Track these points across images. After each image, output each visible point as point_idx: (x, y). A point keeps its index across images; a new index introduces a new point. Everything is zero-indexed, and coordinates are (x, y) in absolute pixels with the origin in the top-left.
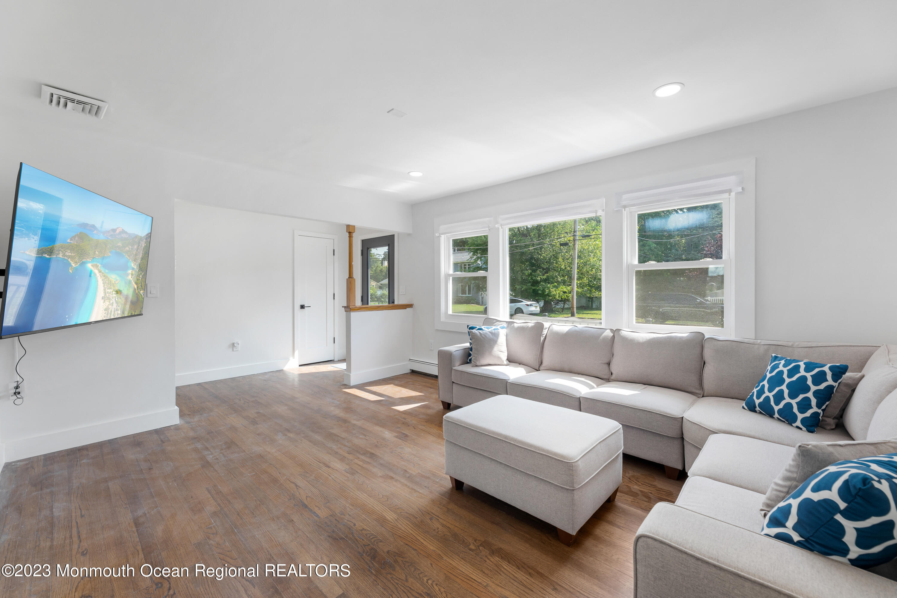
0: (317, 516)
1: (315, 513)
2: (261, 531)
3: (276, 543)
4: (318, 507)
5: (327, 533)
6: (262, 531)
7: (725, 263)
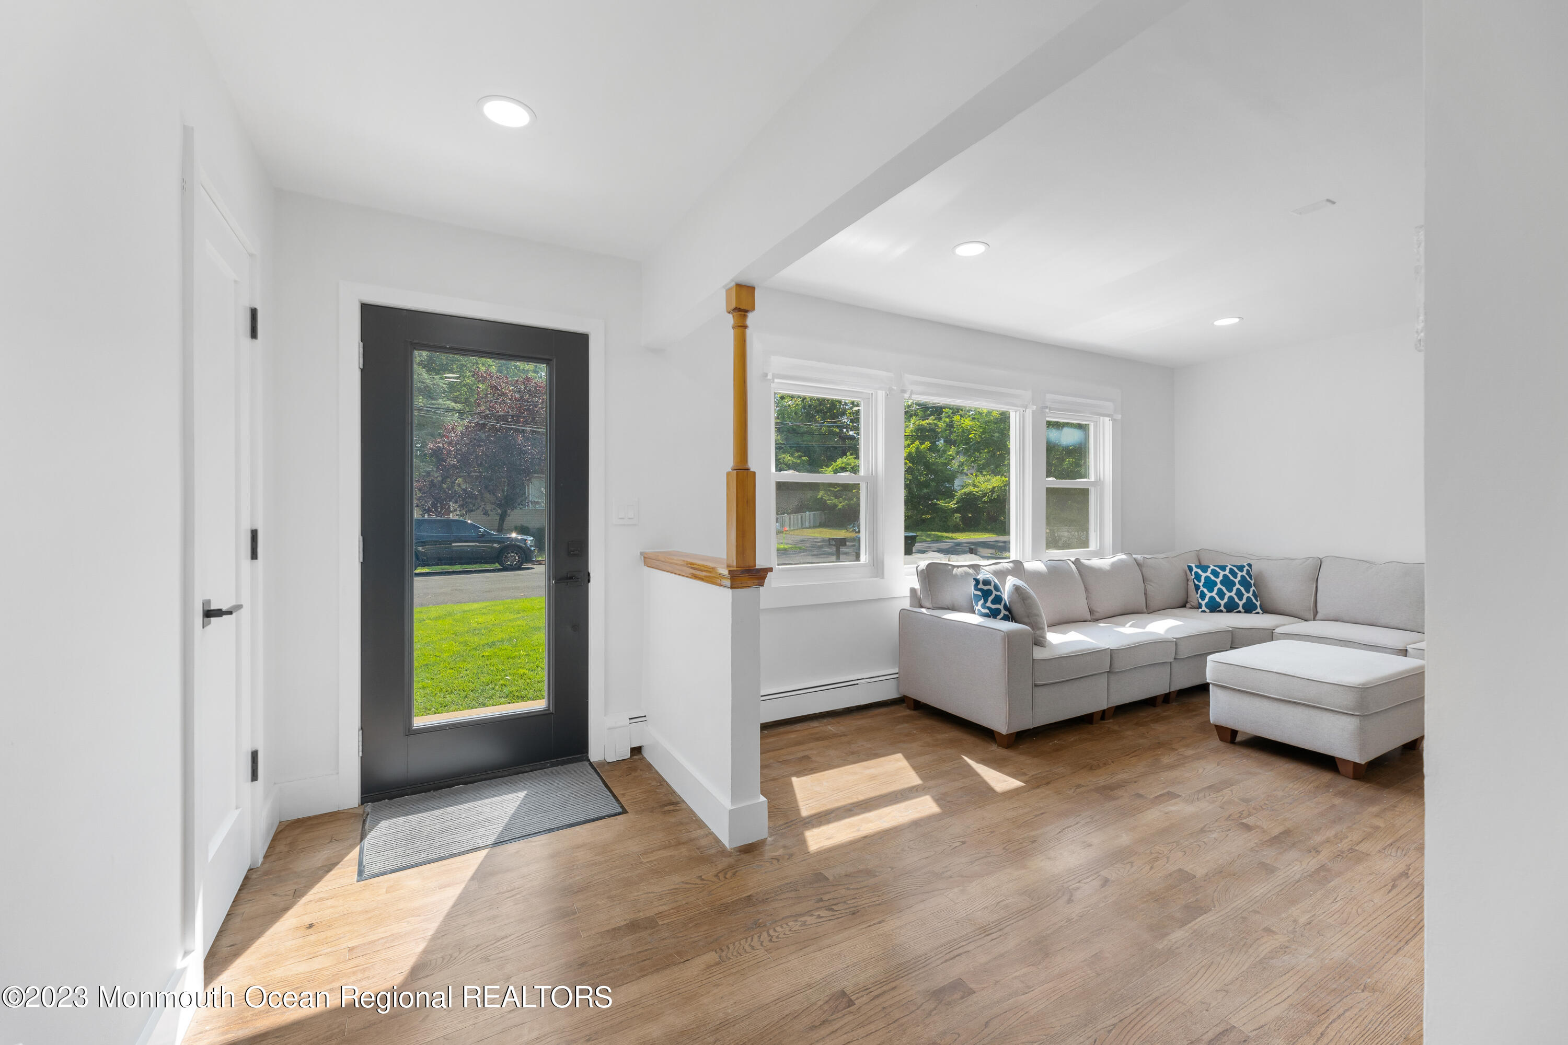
7: (1094, 484)
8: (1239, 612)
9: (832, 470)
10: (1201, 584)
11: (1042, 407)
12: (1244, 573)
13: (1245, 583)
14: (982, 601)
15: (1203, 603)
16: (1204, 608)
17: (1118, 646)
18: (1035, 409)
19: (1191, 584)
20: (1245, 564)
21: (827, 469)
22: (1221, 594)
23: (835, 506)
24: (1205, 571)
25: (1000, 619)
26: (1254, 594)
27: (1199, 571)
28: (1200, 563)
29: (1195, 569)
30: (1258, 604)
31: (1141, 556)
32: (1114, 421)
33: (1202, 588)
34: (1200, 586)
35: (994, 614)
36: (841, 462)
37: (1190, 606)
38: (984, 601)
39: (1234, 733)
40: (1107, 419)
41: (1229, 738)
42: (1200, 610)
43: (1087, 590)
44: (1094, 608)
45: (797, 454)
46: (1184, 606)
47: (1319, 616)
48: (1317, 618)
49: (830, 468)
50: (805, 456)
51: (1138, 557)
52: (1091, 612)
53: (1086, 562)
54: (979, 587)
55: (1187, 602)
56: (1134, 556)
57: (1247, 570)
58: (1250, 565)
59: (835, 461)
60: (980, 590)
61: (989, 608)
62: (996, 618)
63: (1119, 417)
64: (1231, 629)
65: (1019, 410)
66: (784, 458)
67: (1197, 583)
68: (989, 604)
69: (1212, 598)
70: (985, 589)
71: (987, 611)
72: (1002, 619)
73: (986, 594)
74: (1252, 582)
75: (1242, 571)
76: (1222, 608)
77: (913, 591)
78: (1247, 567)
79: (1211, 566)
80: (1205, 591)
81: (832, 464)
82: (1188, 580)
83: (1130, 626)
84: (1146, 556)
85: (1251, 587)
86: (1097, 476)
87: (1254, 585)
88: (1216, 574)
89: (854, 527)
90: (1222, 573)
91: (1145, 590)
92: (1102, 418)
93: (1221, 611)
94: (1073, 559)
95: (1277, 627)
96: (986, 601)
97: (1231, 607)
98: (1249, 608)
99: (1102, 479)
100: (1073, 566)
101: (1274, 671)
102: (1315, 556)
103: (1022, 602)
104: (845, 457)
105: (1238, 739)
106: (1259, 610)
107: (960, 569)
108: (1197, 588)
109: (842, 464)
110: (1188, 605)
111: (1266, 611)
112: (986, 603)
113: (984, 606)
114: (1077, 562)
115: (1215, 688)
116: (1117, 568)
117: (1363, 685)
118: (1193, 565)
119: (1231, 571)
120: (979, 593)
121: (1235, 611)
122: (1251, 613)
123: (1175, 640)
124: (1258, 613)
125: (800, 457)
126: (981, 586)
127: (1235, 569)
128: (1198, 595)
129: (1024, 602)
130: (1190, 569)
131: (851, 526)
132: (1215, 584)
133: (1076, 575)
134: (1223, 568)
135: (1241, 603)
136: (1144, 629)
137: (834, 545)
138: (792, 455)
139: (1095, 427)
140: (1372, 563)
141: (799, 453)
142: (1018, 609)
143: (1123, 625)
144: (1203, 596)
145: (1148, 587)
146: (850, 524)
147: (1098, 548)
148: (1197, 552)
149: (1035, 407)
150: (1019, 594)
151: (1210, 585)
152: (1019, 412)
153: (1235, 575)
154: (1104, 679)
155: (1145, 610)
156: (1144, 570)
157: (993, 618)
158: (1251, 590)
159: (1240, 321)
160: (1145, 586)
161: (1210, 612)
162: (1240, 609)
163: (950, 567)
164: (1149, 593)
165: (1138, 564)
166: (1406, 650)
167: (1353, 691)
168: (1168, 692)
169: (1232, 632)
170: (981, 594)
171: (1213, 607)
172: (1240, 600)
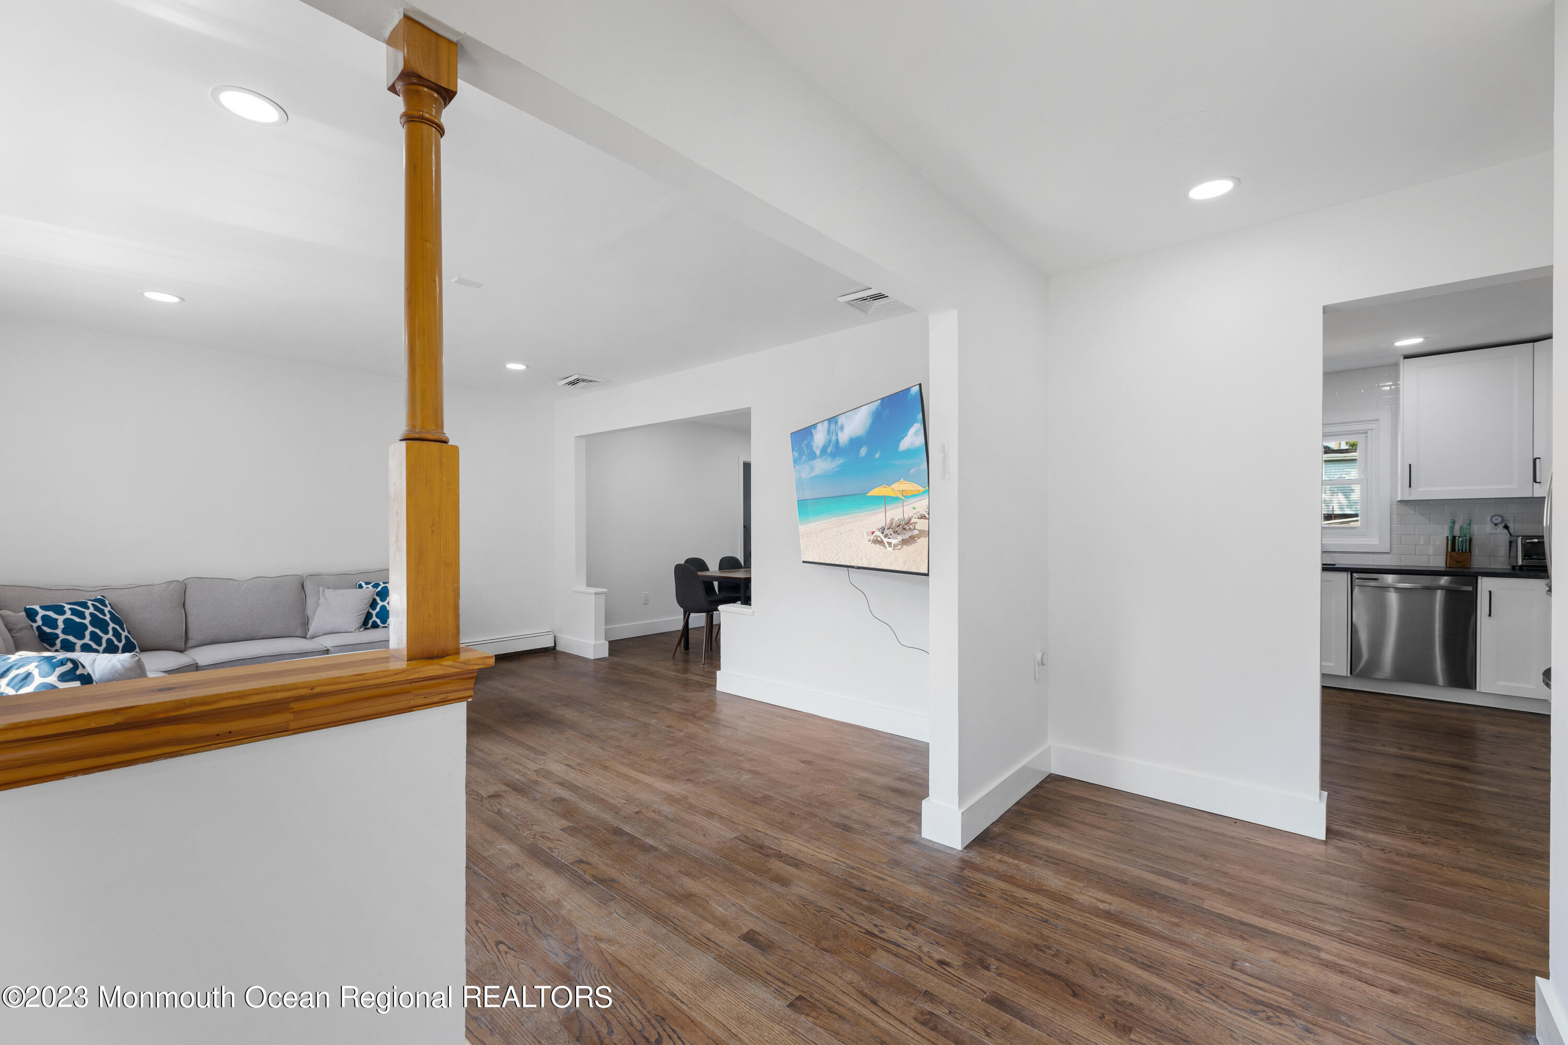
12: (93, 610)
26: (129, 632)
30: (135, 642)
57: (95, 604)
58: (96, 598)
74: (108, 618)
75: (88, 608)
78: (94, 602)
106: (137, 649)
119: (74, 612)
127: (78, 608)
134: (82, 605)
172: (120, 641)
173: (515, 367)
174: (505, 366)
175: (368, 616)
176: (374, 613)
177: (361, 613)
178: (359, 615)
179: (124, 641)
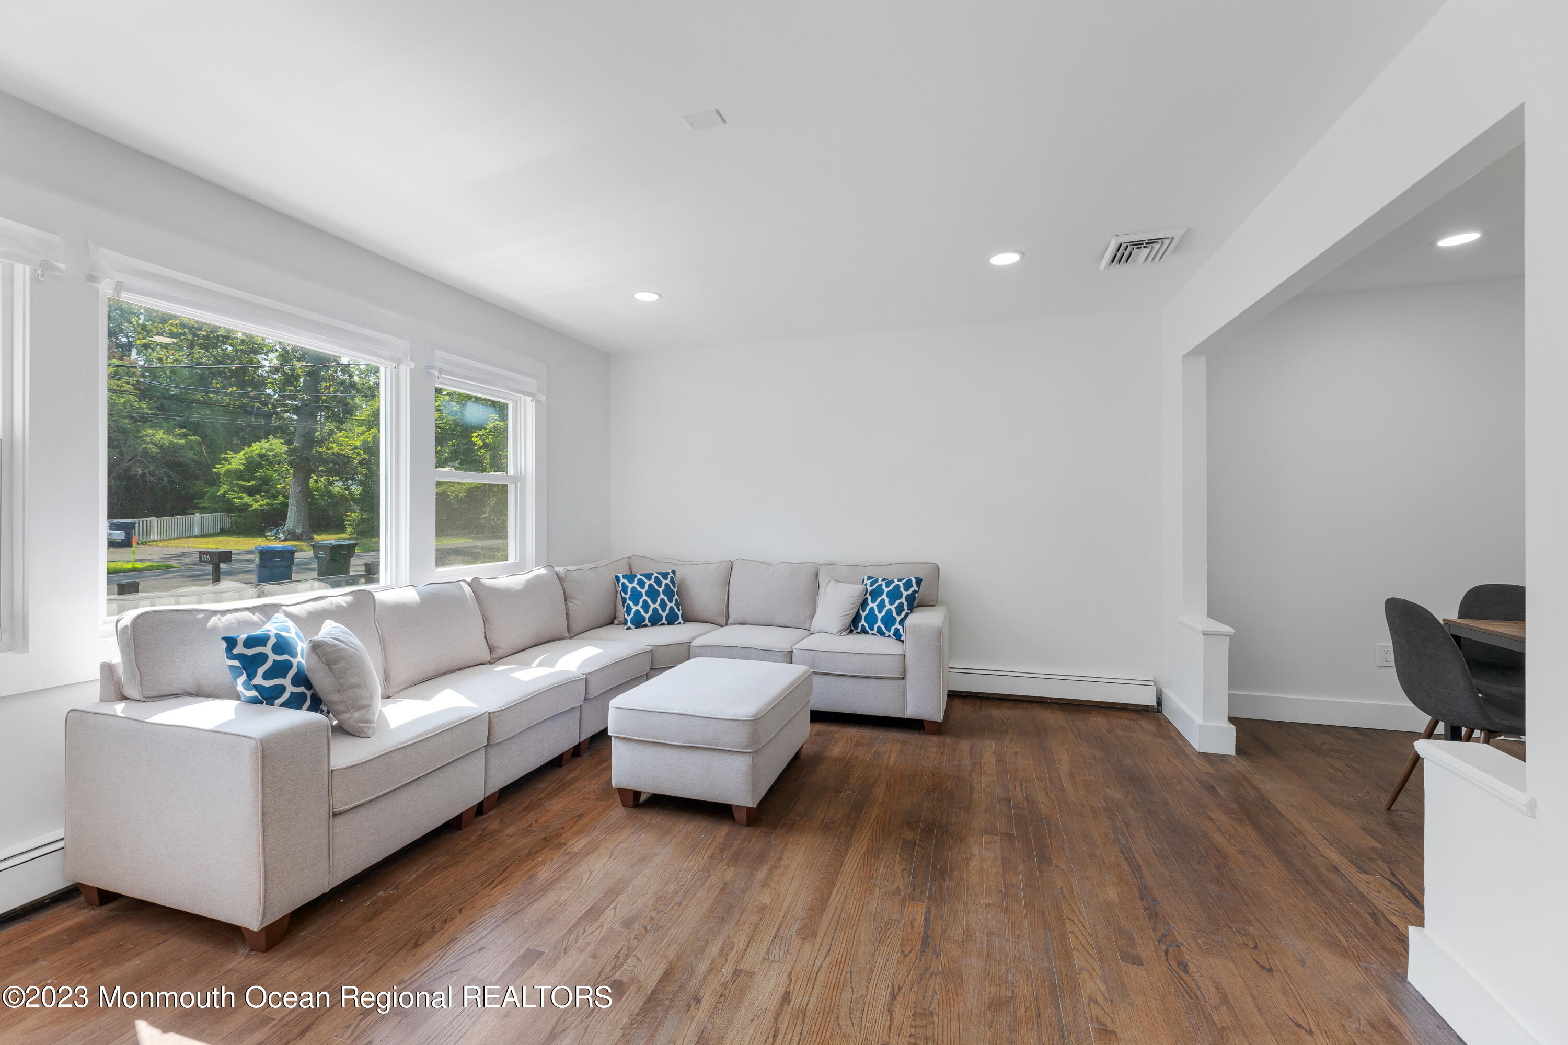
0: (928, 912)
1: (926, 919)
2: (1018, 950)
3: (1011, 916)
4: (912, 923)
5: (942, 884)
6: (1017, 948)
7: (515, 479)
8: (663, 624)
9: (244, 457)
10: (627, 597)
11: (428, 366)
12: (668, 581)
13: (669, 593)
14: (244, 677)
15: (629, 618)
16: (629, 624)
17: (501, 705)
18: (413, 367)
19: (619, 596)
20: (670, 571)
21: (234, 455)
22: (646, 607)
23: (248, 505)
24: (631, 582)
25: (280, 706)
26: (677, 605)
27: (626, 581)
28: (631, 573)
29: (622, 580)
30: (680, 613)
31: (563, 568)
32: (538, 402)
33: (628, 601)
34: (626, 599)
35: (267, 697)
36: (259, 448)
37: (617, 622)
38: (248, 676)
39: (637, 794)
40: (529, 399)
41: (631, 802)
42: (626, 627)
43: (485, 619)
44: (496, 644)
45: (178, 431)
46: (612, 623)
47: (730, 621)
48: (729, 622)
49: (241, 454)
50: (193, 435)
51: (560, 569)
52: (491, 649)
53: (488, 582)
54: (235, 651)
55: (615, 618)
56: (556, 569)
57: (671, 577)
58: (674, 572)
59: (250, 446)
60: (236, 657)
61: (256, 688)
62: (273, 704)
63: (543, 398)
64: (650, 648)
65: (391, 366)
66: (153, 435)
67: (624, 595)
68: (258, 680)
69: (637, 612)
70: (249, 654)
71: (254, 693)
72: (283, 705)
73: (250, 665)
74: (675, 590)
75: (666, 578)
76: (647, 622)
77: (108, 669)
78: (671, 574)
79: (638, 575)
80: (631, 604)
81: (244, 449)
82: (617, 592)
83: (538, 666)
84: (570, 568)
85: (674, 596)
86: (517, 469)
87: (677, 594)
88: (642, 584)
89: (277, 533)
90: (648, 582)
91: (567, 609)
92: (523, 396)
93: (646, 626)
94: (469, 579)
95: (694, 638)
96: (251, 676)
97: (655, 621)
98: (672, 619)
99: (523, 474)
100: (467, 589)
101: (675, 712)
102: (727, 560)
103: (326, 667)
104: (266, 440)
105: (643, 798)
106: (680, 620)
107: (228, 617)
108: (624, 600)
109: (261, 449)
110: (616, 622)
111: (687, 619)
112: (251, 680)
113: (247, 686)
114: (475, 584)
115: (617, 741)
116: (533, 586)
117: (755, 715)
118: (621, 575)
119: (657, 579)
120: (236, 663)
121: (659, 624)
122: (673, 624)
123: (585, 676)
124: (679, 623)
125: (185, 436)
126: (239, 649)
127: (660, 577)
128: (625, 610)
129: (330, 668)
130: (617, 579)
131: (273, 533)
132: (641, 595)
133: (470, 602)
134: (649, 577)
135: (664, 615)
136: (553, 666)
137: (209, 562)
138: (168, 431)
139: (515, 408)
140: (769, 564)
141: (184, 430)
142: (322, 681)
143: (528, 664)
144: (629, 611)
145: (571, 606)
146: (271, 530)
147: (518, 560)
148: (629, 559)
149: (413, 364)
150: (319, 657)
151: (636, 596)
152: (389, 368)
153: (659, 584)
154: (481, 756)
155: (567, 635)
156: (566, 585)
157: (267, 704)
158: (674, 599)
159: (658, 300)
160: (566, 605)
161: (635, 628)
162: (664, 621)
163: (200, 616)
164: (571, 613)
165: (559, 578)
166: (792, 651)
167: (746, 725)
168: (577, 743)
169: (652, 651)
170: (240, 665)
171: (638, 623)
172: (664, 611)
173: (1005, 259)
174: (988, 262)
175: (856, 619)
176: (863, 615)
177: (847, 613)
178: (843, 616)
179: (667, 611)
